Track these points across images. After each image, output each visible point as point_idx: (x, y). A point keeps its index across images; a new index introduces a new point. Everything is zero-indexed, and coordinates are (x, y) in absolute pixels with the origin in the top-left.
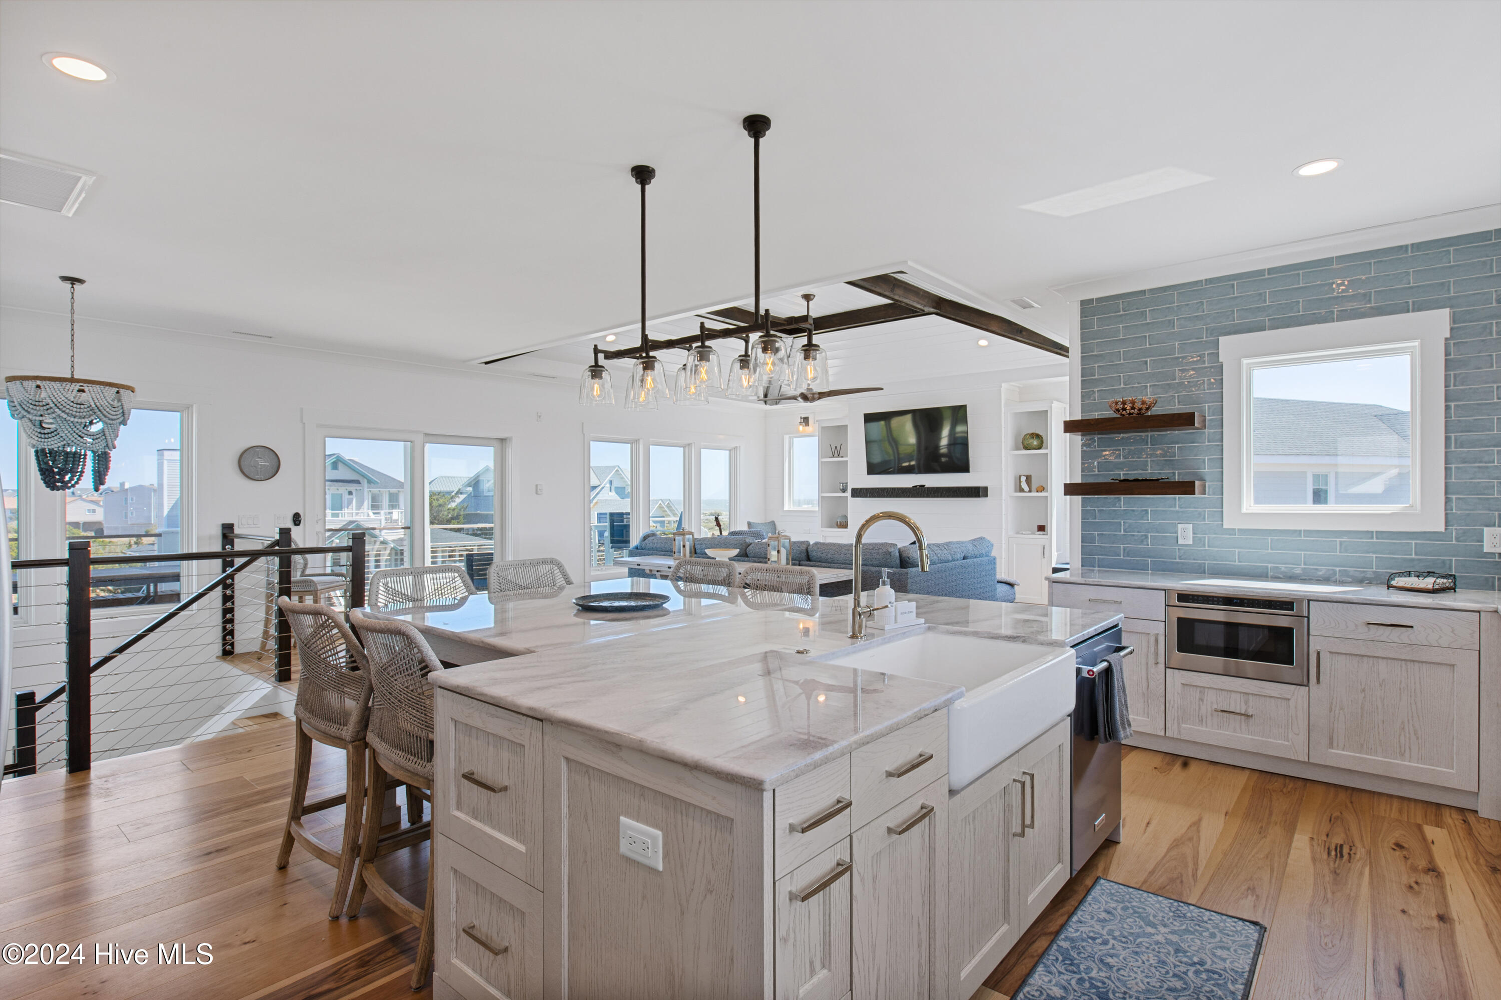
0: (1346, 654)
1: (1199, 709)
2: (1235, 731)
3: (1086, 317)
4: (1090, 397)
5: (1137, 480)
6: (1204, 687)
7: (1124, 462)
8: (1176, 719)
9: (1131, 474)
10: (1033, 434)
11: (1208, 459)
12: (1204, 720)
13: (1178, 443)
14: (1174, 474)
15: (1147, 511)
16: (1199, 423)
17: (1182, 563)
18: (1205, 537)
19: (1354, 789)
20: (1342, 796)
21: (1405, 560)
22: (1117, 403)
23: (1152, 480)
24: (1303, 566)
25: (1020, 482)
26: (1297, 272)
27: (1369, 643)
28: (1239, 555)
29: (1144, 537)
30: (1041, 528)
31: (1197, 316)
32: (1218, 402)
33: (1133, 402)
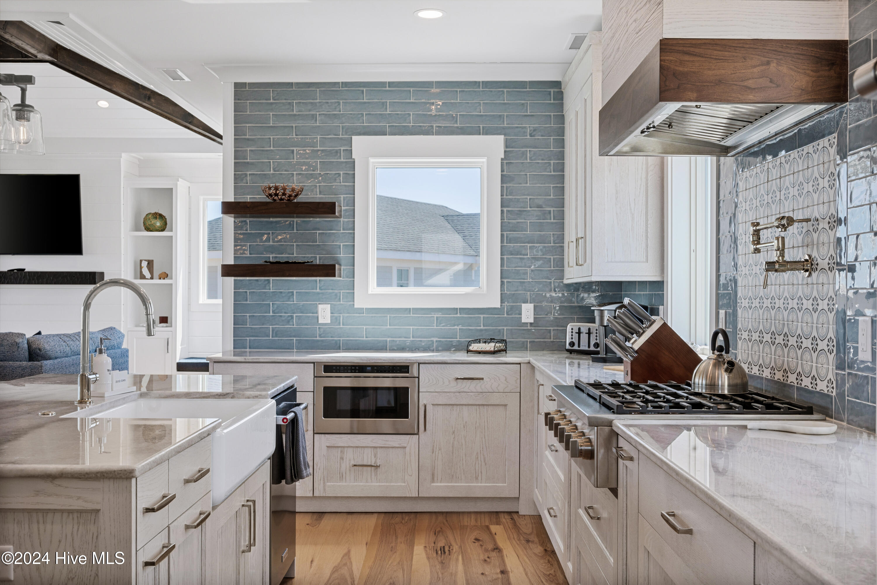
0: (443, 405)
1: (340, 466)
2: (367, 482)
3: (239, 100)
4: (242, 180)
5: (287, 263)
6: (344, 447)
7: (273, 245)
8: (322, 479)
9: (282, 257)
10: (156, 213)
11: (343, 245)
12: (344, 477)
13: (319, 230)
14: (316, 258)
15: (293, 293)
16: (338, 213)
17: (322, 341)
18: (340, 316)
19: (447, 512)
20: (441, 518)
21: (477, 330)
22: (270, 188)
23: (300, 263)
24: (411, 339)
25: (141, 268)
26: (409, 89)
27: (458, 394)
28: (366, 331)
29: (290, 318)
30: (164, 320)
31: (335, 114)
32: (351, 194)
33: (284, 189)
